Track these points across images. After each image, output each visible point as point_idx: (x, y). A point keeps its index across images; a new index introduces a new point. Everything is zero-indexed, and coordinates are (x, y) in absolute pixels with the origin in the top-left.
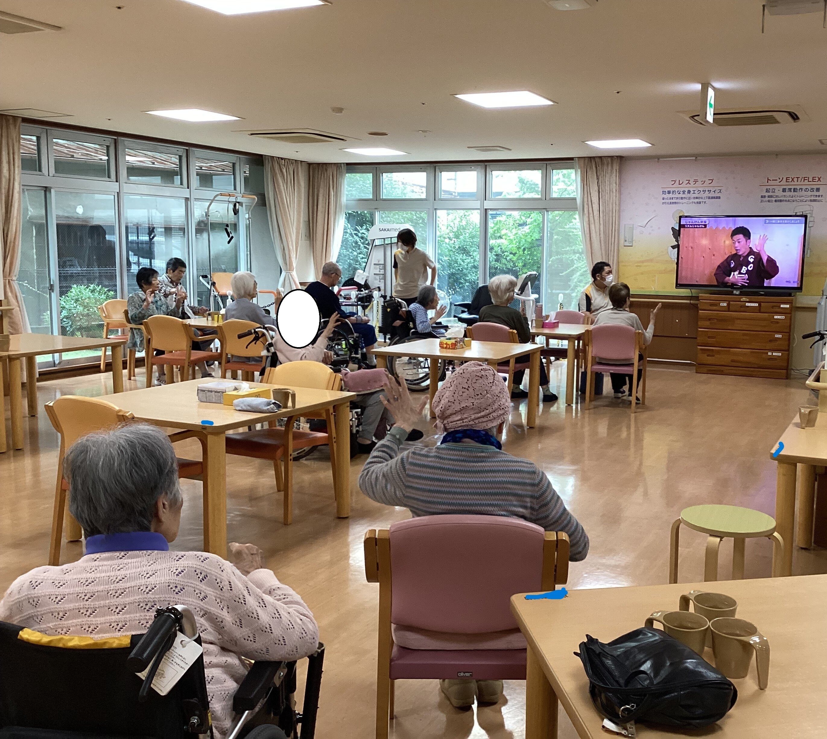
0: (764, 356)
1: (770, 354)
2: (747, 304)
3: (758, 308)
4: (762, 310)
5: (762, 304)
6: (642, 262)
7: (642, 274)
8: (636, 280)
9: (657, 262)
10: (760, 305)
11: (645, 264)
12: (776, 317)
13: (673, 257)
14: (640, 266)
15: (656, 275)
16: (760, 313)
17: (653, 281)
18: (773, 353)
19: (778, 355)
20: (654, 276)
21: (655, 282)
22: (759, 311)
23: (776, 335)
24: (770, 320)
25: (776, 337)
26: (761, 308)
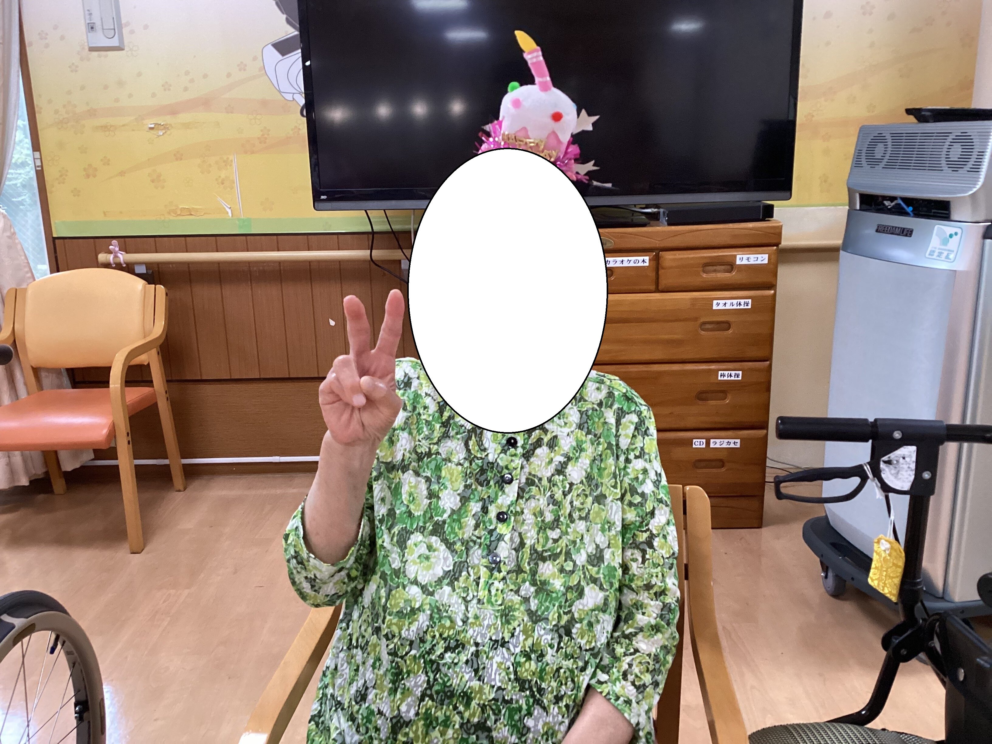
0: (679, 453)
1: (699, 443)
2: (611, 261)
3: (653, 275)
4: (663, 283)
5: (668, 257)
6: (173, 110)
7: (178, 156)
8: (157, 180)
9: (230, 110)
10: (656, 260)
11: (184, 117)
12: (718, 305)
13: (285, 86)
14: (166, 127)
15: (231, 157)
16: (658, 290)
17: (223, 184)
18: (712, 441)
19: (728, 446)
20: (224, 161)
21: (232, 188)
22: (653, 287)
23: (720, 372)
24: (696, 319)
25: (722, 378)
26: (661, 272)
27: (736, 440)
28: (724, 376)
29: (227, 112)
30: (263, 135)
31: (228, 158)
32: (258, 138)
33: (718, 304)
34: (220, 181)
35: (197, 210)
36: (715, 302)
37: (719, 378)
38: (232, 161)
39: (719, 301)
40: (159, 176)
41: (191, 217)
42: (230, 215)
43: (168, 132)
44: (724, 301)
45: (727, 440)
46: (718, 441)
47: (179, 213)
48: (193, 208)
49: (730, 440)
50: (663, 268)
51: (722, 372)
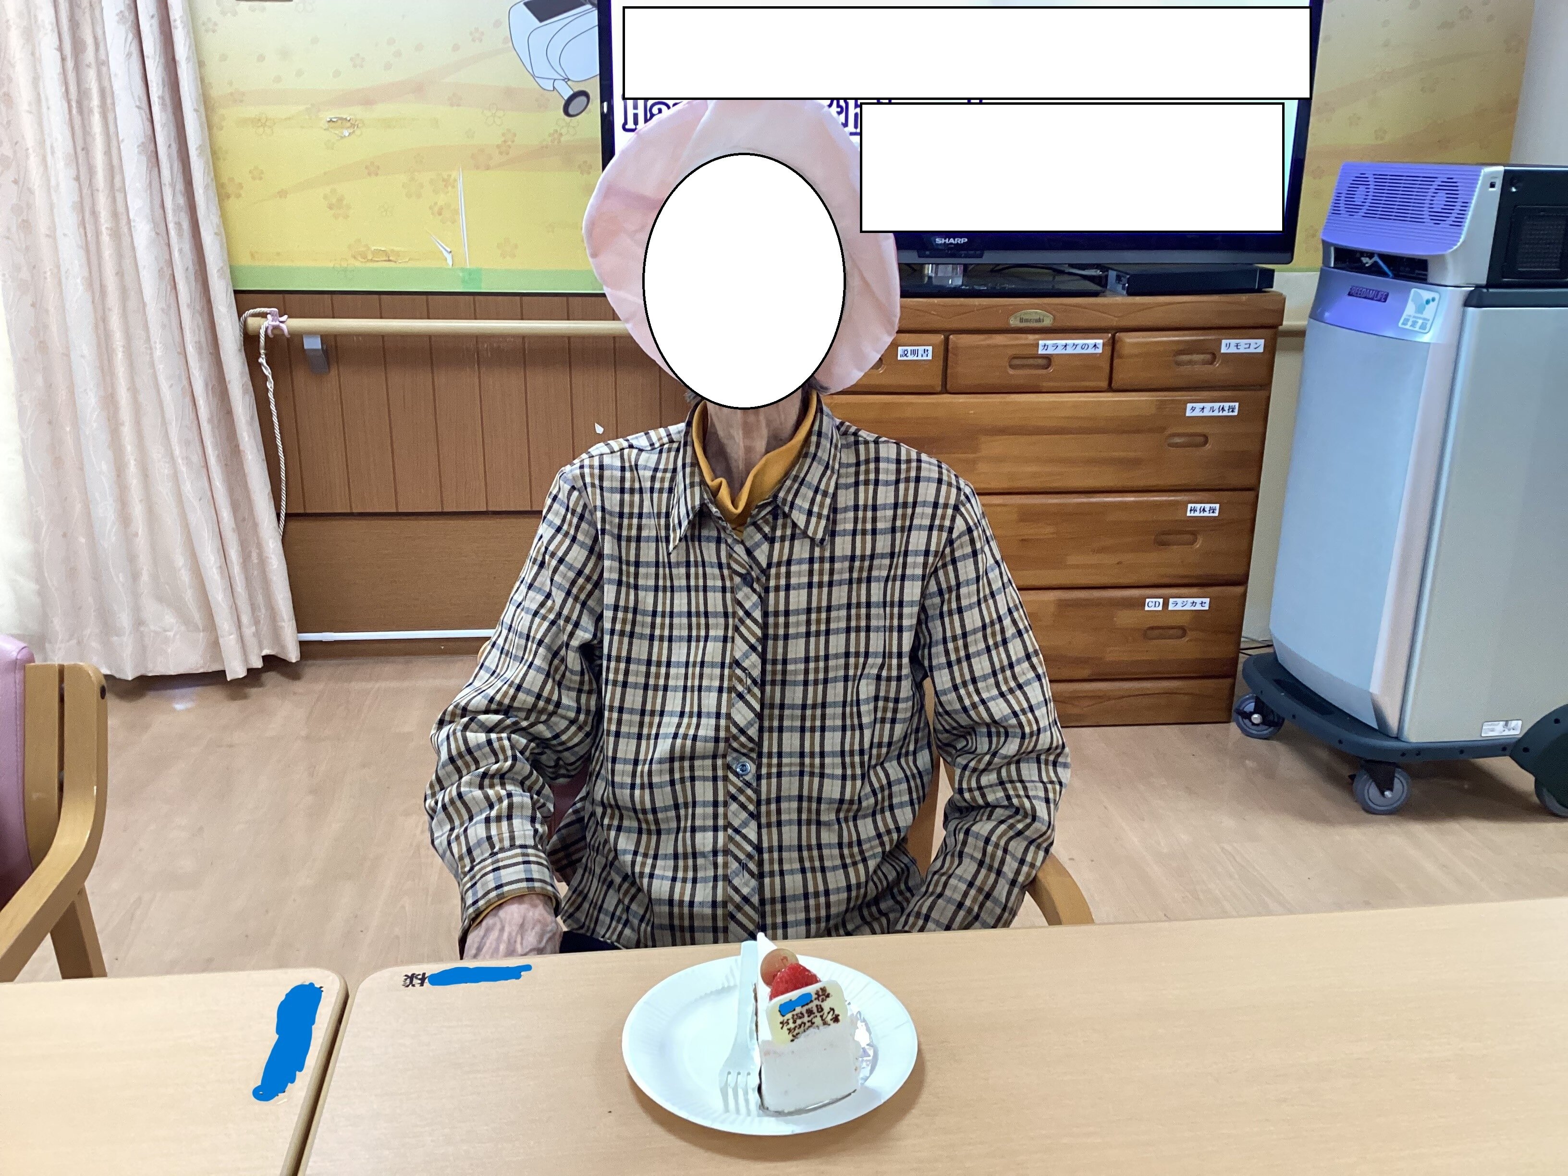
0: (1125, 618)
1: (1153, 605)
2: (1049, 346)
3: (1105, 365)
4: (1120, 378)
5: (1129, 339)
6: (367, 100)
7: (372, 169)
8: (337, 206)
9: (455, 101)
10: (1113, 345)
11: (382, 110)
12: (1195, 410)
14: (352, 124)
15: (454, 174)
16: (1110, 389)
17: (440, 214)
18: (1171, 600)
19: (1193, 608)
20: (444, 180)
21: (454, 222)
22: (1104, 384)
23: (1190, 506)
24: (1162, 429)
25: (1192, 514)
26: (1116, 361)
27: (1204, 600)
28: (1195, 511)
29: (452, 105)
30: (505, 141)
31: (450, 176)
32: (498, 146)
33: (1193, 409)
34: (436, 209)
35: (398, 254)
36: (1189, 406)
37: (1189, 514)
38: (455, 180)
39: (1194, 405)
40: (340, 200)
41: (387, 264)
42: (450, 262)
43: (358, 132)
44: (1201, 405)
45: (1191, 600)
46: (1179, 600)
47: (370, 257)
48: (392, 251)
49: (1195, 600)
50: (1120, 357)
51: (1193, 505)
